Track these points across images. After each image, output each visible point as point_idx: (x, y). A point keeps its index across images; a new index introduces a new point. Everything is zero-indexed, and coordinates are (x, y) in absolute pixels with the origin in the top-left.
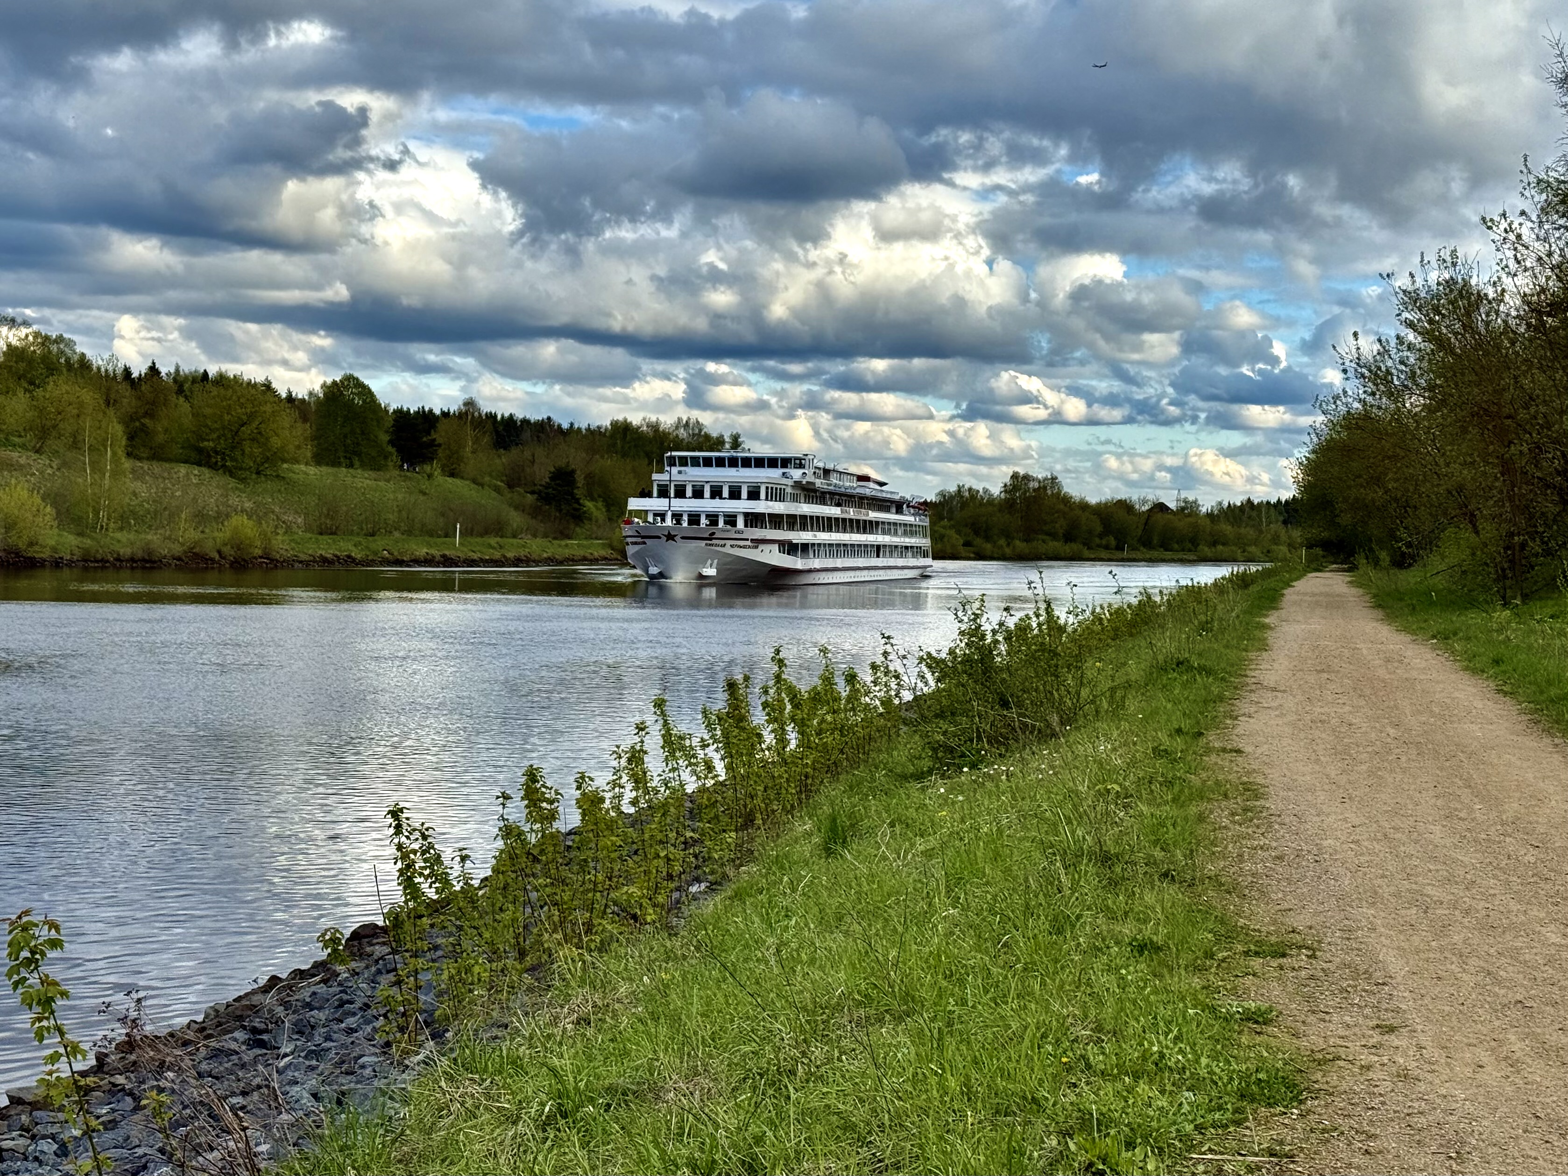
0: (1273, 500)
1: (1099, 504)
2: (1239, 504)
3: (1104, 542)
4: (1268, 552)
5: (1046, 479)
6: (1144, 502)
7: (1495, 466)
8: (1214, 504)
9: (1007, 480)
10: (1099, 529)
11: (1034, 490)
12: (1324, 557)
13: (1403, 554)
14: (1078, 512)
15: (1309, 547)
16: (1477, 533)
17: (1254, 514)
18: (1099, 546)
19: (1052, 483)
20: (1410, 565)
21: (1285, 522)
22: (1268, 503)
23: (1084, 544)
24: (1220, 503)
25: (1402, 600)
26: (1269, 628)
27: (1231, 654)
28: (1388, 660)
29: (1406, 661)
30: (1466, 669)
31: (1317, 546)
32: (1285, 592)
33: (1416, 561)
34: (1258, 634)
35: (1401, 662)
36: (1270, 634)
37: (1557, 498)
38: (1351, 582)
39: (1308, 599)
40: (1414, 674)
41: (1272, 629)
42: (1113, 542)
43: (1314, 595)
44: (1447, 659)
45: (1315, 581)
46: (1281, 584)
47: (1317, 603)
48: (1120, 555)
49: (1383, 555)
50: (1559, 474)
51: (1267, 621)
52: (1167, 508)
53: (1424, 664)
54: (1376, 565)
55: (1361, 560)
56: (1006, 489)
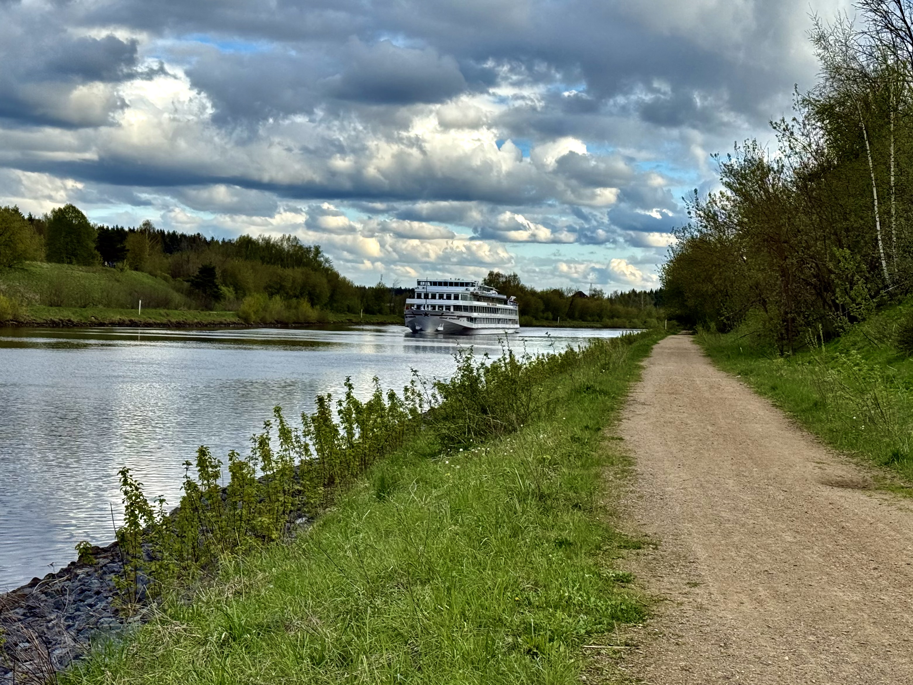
0: (648, 291)
1: (542, 292)
2: (627, 293)
3: (545, 315)
4: (645, 322)
5: (510, 276)
6: (570, 291)
7: (777, 271)
8: (612, 292)
9: (486, 276)
10: (542, 307)
11: (503, 283)
12: (678, 326)
13: (725, 324)
14: (530, 297)
15: (669, 319)
16: (767, 311)
17: (637, 299)
18: (542, 318)
19: (514, 278)
20: (729, 331)
21: (655, 305)
22: (645, 292)
23: (533, 317)
24: (616, 292)
25: (723, 352)
26: (643, 368)
27: (620, 383)
28: (711, 387)
29: (722, 387)
30: (756, 392)
31: (674, 319)
32: (654, 347)
33: (732, 329)
34: (636, 371)
35: (719, 388)
36: (642, 372)
37: (813, 291)
38: (693, 341)
39: (667, 351)
40: (726, 395)
41: (644, 368)
42: (551, 316)
43: (670, 348)
44: (746, 387)
45: (672, 340)
46: (651, 342)
47: (672, 354)
48: (555, 323)
49: (713, 325)
50: (815, 277)
51: (642, 364)
52: (584, 295)
53: (732, 390)
54: (708, 331)
55: (700, 328)
56: (486, 281)
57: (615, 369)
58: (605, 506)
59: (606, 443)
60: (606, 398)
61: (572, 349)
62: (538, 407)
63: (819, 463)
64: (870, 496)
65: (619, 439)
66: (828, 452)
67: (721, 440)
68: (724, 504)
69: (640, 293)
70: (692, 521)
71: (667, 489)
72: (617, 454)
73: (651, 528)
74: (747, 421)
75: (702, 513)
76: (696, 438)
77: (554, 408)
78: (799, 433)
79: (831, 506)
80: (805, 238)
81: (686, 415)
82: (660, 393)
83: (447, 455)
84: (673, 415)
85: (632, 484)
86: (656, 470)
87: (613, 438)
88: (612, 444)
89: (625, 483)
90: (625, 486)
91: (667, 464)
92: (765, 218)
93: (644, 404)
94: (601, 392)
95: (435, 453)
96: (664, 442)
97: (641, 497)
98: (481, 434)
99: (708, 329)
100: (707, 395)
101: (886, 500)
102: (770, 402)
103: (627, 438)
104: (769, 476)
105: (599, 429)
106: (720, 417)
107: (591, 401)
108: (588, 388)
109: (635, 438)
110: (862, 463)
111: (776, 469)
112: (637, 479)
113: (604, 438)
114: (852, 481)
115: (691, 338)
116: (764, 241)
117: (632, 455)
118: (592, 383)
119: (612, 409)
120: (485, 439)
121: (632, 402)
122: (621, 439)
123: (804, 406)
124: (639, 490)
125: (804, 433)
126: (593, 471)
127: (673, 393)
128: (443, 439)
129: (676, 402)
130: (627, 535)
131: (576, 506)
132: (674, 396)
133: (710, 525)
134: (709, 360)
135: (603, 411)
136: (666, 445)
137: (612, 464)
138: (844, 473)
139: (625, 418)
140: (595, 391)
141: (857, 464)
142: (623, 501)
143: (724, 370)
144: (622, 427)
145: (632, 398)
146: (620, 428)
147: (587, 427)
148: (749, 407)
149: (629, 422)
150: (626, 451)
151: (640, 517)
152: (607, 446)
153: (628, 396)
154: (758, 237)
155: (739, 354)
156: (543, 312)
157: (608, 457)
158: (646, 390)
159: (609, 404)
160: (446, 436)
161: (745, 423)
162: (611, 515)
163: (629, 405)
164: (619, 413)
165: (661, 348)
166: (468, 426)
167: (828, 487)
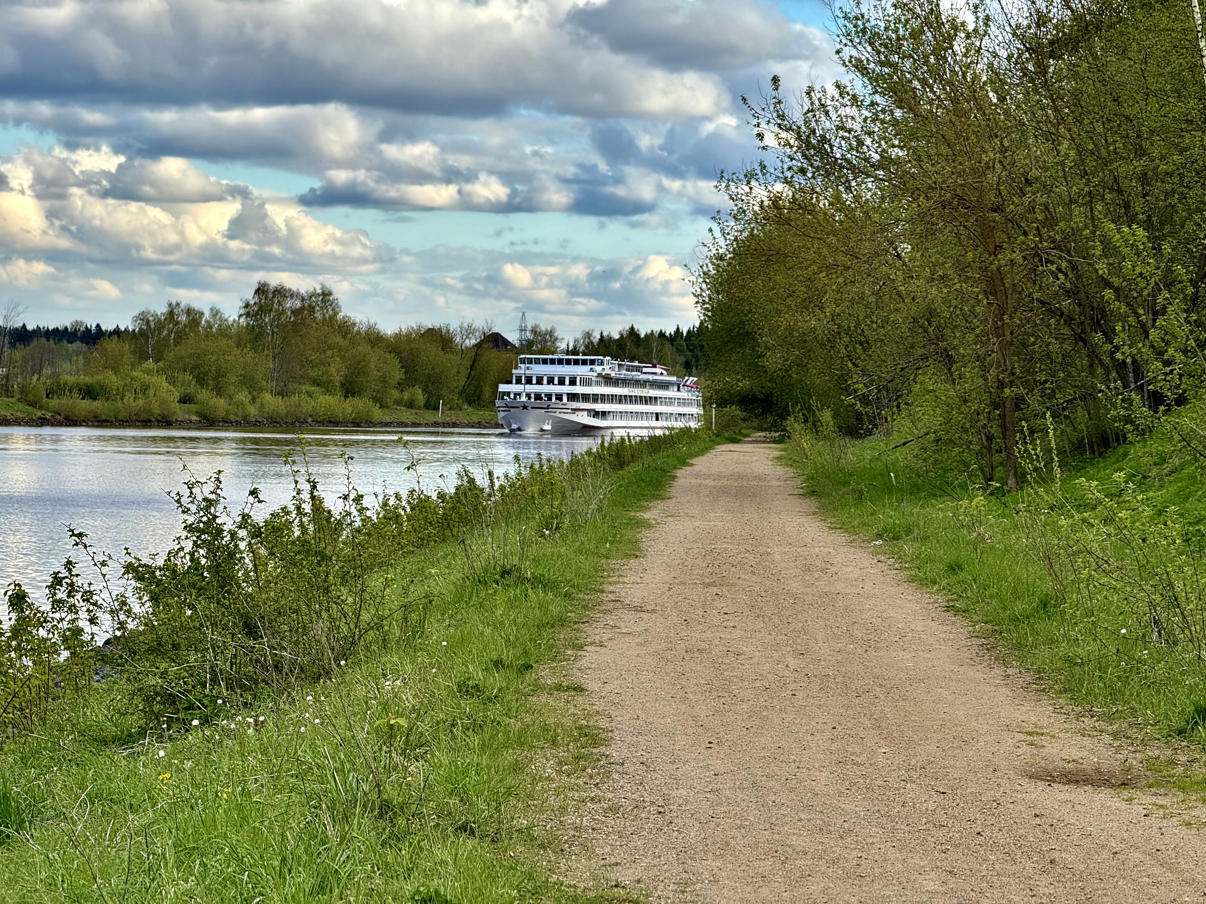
0: (670, 330)
1: (398, 336)
2: (617, 336)
3: (406, 396)
5: (313, 295)
6: (470, 331)
8: (579, 336)
10: (398, 375)
11: (294, 312)
12: (744, 420)
13: (859, 416)
18: (398, 403)
19: (324, 301)
20: (869, 433)
22: (662, 335)
23: (375, 400)
24: (588, 335)
25: (846, 483)
26: (647, 525)
27: (585, 563)
28: (807, 569)
29: (833, 569)
30: (912, 580)
31: (732, 404)
32: (679, 473)
33: (876, 426)
34: (629, 534)
35: (825, 571)
36: (645, 535)
37: (1067, 331)
38: (779, 458)
39: (710, 482)
40: (840, 587)
41: (650, 526)
42: (420, 396)
43: (720, 477)
44: (891, 567)
45: (728, 456)
46: (672, 461)
47: (724, 491)
48: (430, 416)
49: (826, 416)
51: (646, 516)
52: (506, 342)
53: (857, 573)
54: (817, 432)
55: (794, 424)
56: (248, 310)
57: (575, 529)
58: (528, 828)
59: (544, 698)
60: (550, 596)
61: (472, 481)
62: (382, 618)
63: (1030, 734)
64: (1130, 800)
65: (575, 689)
66: (1058, 710)
67: (815, 687)
68: (800, 820)
69: (650, 336)
70: (722, 856)
71: (674, 793)
72: (568, 722)
73: (631, 871)
74: (882, 644)
75: (749, 840)
76: (758, 684)
77: (421, 623)
78: (998, 671)
79: (1038, 821)
81: (738, 632)
82: (682, 583)
83: (161, 738)
84: (708, 634)
85: (596, 785)
86: (654, 755)
87: (559, 688)
88: (557, 702)
89: (580, 782)
90: (579, 789)
91: (682, 741)
92: (944, 150)
93: (640, 609)
94: (539, 582)
95: (130, 735)
96: (681, 693)
97: (614, 809)
98: (242, 686)
99: (815, 427)
100: (795, 586)
101: (1162, 806)
102: (942, 600)
103: (593, 686)
104: (913, 762)
105: (528, 667)
106: (819, 637)
107: (512, 604)
108: (505, 573)
109: (614, 685)
110: (1129, 732)
111: (932, 748)
112: (608, 775)
113: (537, 688)
114: (1098, 771)
115: (773, 451)
116: (944, 207)
117: (603, 723)
118: (516, 561)
119: (562, 622)
120: (255, 697)
121: (611, 606)
122: (579, 689)
123: (1020, 607)
124: (610, 795)
125: (1010, 671)
126: (509, 756)
127: (713, 584)
128: (149, 700)
129: (718, 604)
130: (575, 886)
131: (463, 828)
132: (715, 590)
133: (762, 864)
134: (811, 504)
135: (541, 626)
136: (685, 699)
137: (554, 743)
138: (1084, 753)
139: (592, 644)
140: (521, 580)
141: (1115, 735)
142: (571, 819)
143: (844, 527)
144: (584, 663)
145: (611, 597)
146: (578, 664)
147: (498, 664)
148: (891, 613)
149: (603, 650)
150: (589, 716)
151: (608, 849)
152: (547, 704)
153: (603, 592)
154: (928, 198)
155: (888, 489)
156: (401, 386)
157: (545, 729)
158: (648, 577)
159: (554, 610)
160: (157, 694)
161: (876, 649)
162: (543, 847)
163: (605, 612)
164: (578, 630)
165: (697, 475)
166: (211, 668)
167: (1039, 783)
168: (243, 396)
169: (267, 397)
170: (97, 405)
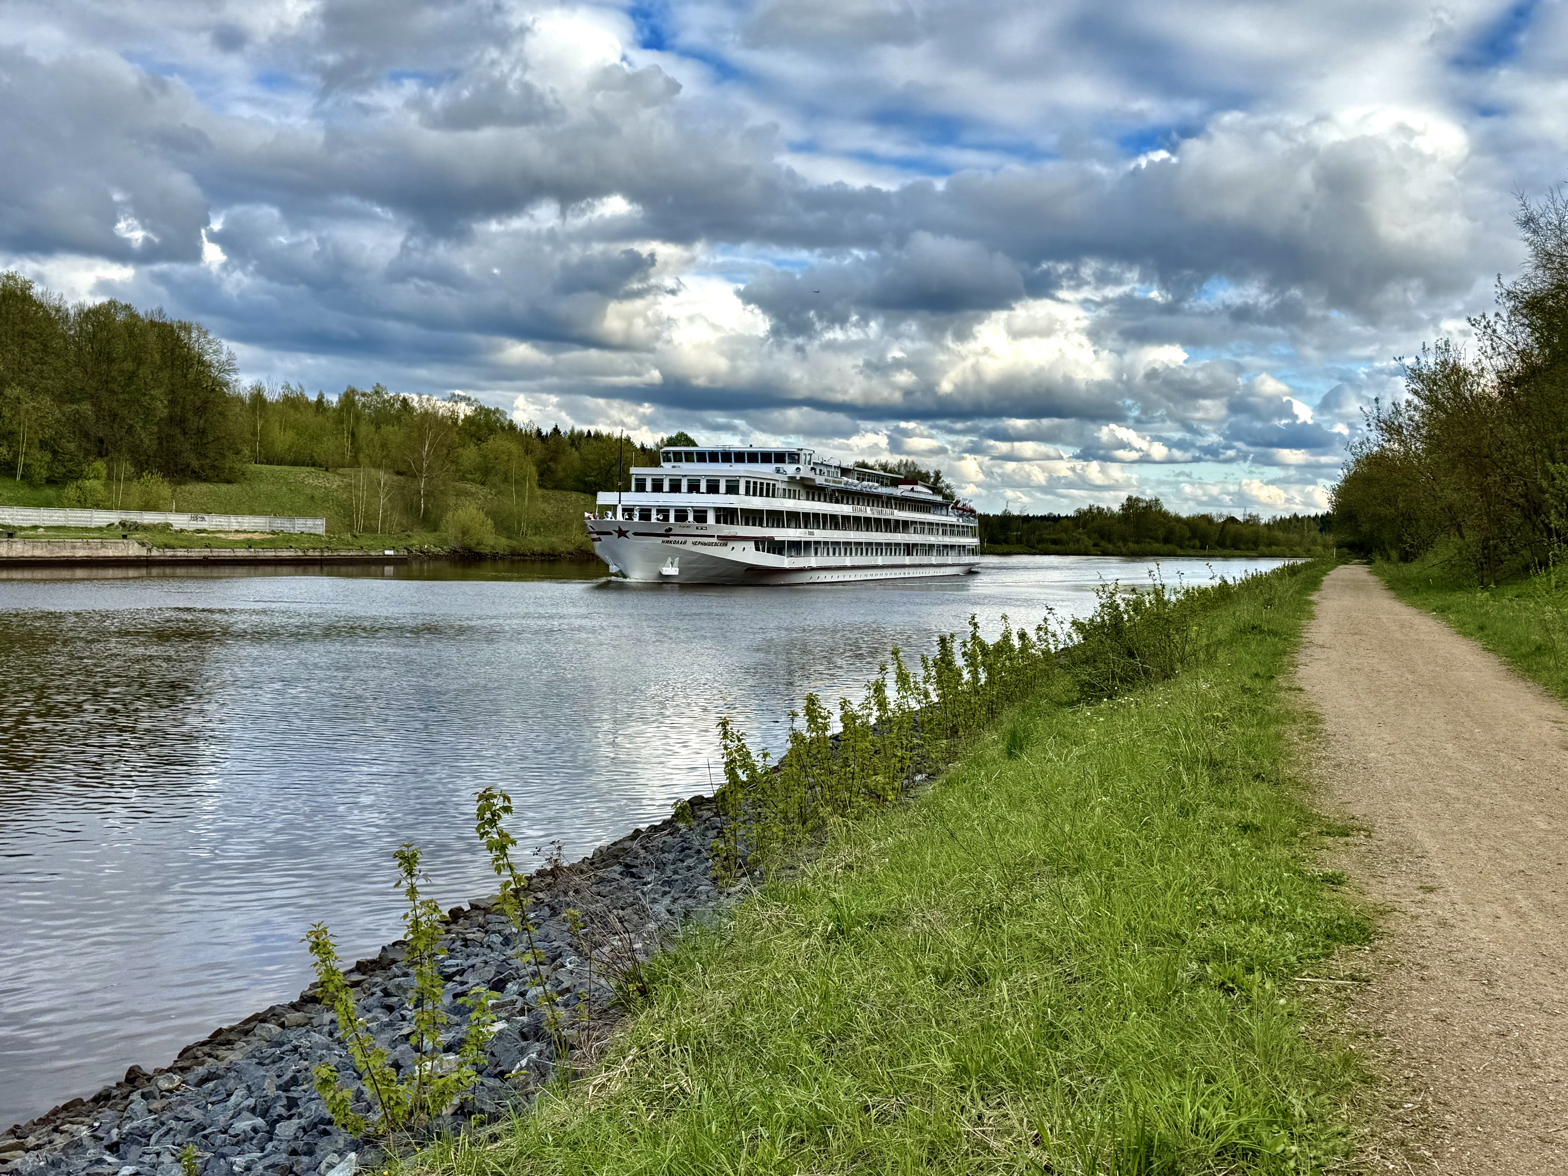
1: (1188, 518)
3: (1192, 544)
4: (1310, 550)
5: (1151, 501)
6: (1221, 516)
8: (1270, 518)
9: (1124, 501)
10: (1188, 534)
11: (1143, 508)
12: (1349, 554)
13: (1408, 553)
14: (1174, 523)
15: (1339, 547)
16: (1462, 538)
17: (1299, 524)
18: (1188, 547)
19: (1156, 503)
20: (1412, 560)
21: (1321, 530)
23: (1178, 546)
24: (1274, 517)
25: (1408, 584)
26: (1311, 603)
27: (1290, 622)
28: (1402, 626)
29: (1415, 627)
30: (1459, 633)
31: (1344, 547)
32: (1324, 578)
33: (1417, 558)
34: (1307, 607)
35: (1411, 628)
36: (1314, 608)
37: (1520, 514)
38: (1370, 572)
39: (1339, 583)
40: (1422, 636)
42: (1198, 544)
43: (1343, 580)
44: (1445, 626)
45: (1344, 571)
46: (1319, 573)
47: (1346, 587)
48: (1203, 552)
49: (1393, 553)
50: (1522, 496)
51: (1312, 598)
52: (1237, 520)
53: (1428, 629)
55: (1375, 556)
56: (1123, 507)
57: (1281, 605)
58: (1294, 777)
59: (1283, 694)
60: (1277, 639)
61: (1225, 581)
62: (1196, 650)
63: (1556, 722)
65: (1298, 690)
67: (1426, 692)
68: (1448, 776)
69: (1303, 518)
70: (1409, 799)
71: (1370, 755)
72: (1298, 708)
73: (1358, 808)
74: (1454, 668)
75: (1422, 789)
76: (1394, 689)
77: (1215, 652)
78: (1522, 684)
80: (1511, 451)
81: (1376, 660)
82: (1341, 633)
83: (1088, 704)
84: (1361, 660)
85: (1324, 748)
86: (1351, 730)
87: (1290, 689)
88: (1290, 696)
89: (1314, 746)
90: (1315, 751)
91: (1363, 722)
93: (1322, 646)
94: (1271, 632)
95: (1073, 702)
96: (1355, 694)
97: (1338, 765)
98: (1127, 681)
99: (1388, 559)
100: (1399, 635)
102: (1479, 644)
103: (1307, 688)
104: (1497, 739)
105: (1272, 677)
106: (1420, 663)
107: (1259, 644)
108: (1253, 628)
109: (1318, 688)
111: (1504, 730)
112: (1328, 742)
113: (1280, 689)
115: (1367, 568)
117: (1317, 710)
118: (1258, 622)
119: (1285, 653)
120: (1134, 687)
121: (1307, 645)
122: (1301, 690)
123: (1524, 650)
124: (1333, 756)
126: (1272, 731)
127: (1356, 634)
128: (1082, 686)
129: (1363, 644)
130: (1328, 818)
131: (1258, 776)
132: (1358, 637)
133: (1435, 806)
134: (1392, 593)
135: (1274, 655)
136: (1358, 697)
137: (1294, 721)
139: (1301, 664)
140: (1262, 632)
142: (1315, 771)
143: (1413, 605)
144: (1299, 675)
145: (1307, 640)
146: (1297, 676)
147: (1257, 675)
149: (1308, 668)
150: (1309, 705)
151: (1341, 792)
152: (1285, 698)
153: (1302, 637)
155: (1429, 587)
157: (1288, 712)
158: (1322, 630)
159: (1280, 646)
160: (1086, 683)
161: (1452, 670)
162: (1303, 789)
163: (1306, 647)
164: (1293, 657)
165: (1333, 579)
166: (1112, 672)
168: (1120, 544)
169: (1131, 544)
170: (1057, 547)
